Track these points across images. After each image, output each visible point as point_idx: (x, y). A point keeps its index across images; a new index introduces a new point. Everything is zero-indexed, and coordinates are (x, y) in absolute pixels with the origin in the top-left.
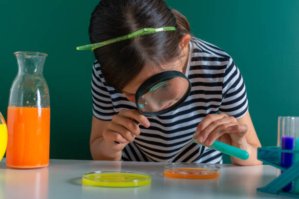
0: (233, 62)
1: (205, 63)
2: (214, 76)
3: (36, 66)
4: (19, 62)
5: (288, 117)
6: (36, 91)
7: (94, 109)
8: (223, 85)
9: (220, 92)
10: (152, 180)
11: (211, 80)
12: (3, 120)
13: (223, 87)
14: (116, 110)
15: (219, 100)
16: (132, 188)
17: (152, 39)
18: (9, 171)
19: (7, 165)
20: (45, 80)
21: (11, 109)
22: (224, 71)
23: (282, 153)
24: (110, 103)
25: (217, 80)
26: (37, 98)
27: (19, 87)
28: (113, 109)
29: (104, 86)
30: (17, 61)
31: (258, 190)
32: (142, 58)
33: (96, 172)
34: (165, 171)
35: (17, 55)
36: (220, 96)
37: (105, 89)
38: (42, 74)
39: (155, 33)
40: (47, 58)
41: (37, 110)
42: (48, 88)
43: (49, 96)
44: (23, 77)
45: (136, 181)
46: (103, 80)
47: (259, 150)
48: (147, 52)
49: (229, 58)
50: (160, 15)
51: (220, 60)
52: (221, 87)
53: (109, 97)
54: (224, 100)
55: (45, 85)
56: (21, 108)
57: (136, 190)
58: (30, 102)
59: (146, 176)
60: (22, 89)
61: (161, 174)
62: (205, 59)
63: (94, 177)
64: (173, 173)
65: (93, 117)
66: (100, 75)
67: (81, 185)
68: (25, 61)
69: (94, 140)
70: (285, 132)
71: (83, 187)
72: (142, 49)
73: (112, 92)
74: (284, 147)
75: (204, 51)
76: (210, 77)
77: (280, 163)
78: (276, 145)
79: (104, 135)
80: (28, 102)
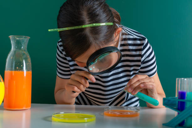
0: (148, 41)
1: (130, 42)
2: (136, 50)
3: (23, 45)
4: (12, 42)
5: (183, 79)
6: (23, 60)
7: (58, 71)
8: (141, 56)
9: (139, 61)
10: (96, 118)
11: (134, 53)
12: (2, 80)
13: (142, 58)
14: (72, 72)
15: (139, 66)
16: (84, 124)
17: (97, 30)
18: (5, 112)
19: (4, 108)
20: (28, 53)
21: (7, 72)
22: (142, 47)
23: (179, 102)
24: (68, 67)
25: (138, 53)
26: (23, 65)
27: (12, 58)
28: (70, 71)
29: (64, 57)
30: (10, 41)
31: (163, 124)
32: (90, 41)
33: (61, 113)
34: (104, 112)
35: (11, 38)
36: (139, 63)
37: (65, 59)
38: (26, 50)
39: (100, 26)
40: (30, 39)
41: (24, 72)
42: (30, 58)
43: (31, 64)
44: (15, 52)
45: (86, 119)
46: (64, 53)
47: (164, 99)
48: (94, 37)
49: (146, 38)
50: (105, 14)
51: (140, 40)
52: (141, 57)
53: (68, 64)
54: (142, 66)
55: (29, 57)
56: (13, 72)
57: (86, 124)
58: (19, 67)
59: (93, 116)
60: (14, 59)
61: (102, 114)
62: (130, 39)
63: (59, 116)
64: (110, 113)
65: (57, 76)
66: (62, 50)
67: (51, 121)
68: (15, 41)
69: (57, 91)
70: (181, 88)
71: (53, 123)
72: (90, 35)
73: (70, 61)
74: (180, 98)
75: (129, 34)
76: (133, 51)
77: (177, 107)
78: (175, 96)
79: (66, 87)
80: (17, 68)
